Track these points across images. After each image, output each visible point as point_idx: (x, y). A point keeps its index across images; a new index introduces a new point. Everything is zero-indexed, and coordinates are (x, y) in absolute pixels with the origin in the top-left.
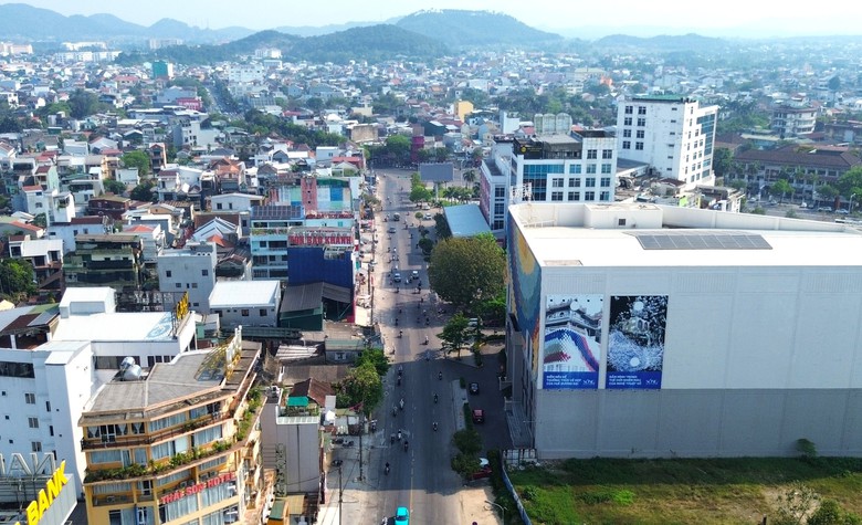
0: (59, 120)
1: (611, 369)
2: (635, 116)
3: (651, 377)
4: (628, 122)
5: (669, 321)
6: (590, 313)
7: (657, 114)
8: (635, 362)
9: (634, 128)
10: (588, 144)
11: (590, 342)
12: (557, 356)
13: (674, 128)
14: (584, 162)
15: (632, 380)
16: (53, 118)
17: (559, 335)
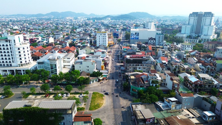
3: (138, 38)
7: (149, 23)
9: (147, 25)
12: (132, 37)
13: (151, 25)
14: (140, 27)
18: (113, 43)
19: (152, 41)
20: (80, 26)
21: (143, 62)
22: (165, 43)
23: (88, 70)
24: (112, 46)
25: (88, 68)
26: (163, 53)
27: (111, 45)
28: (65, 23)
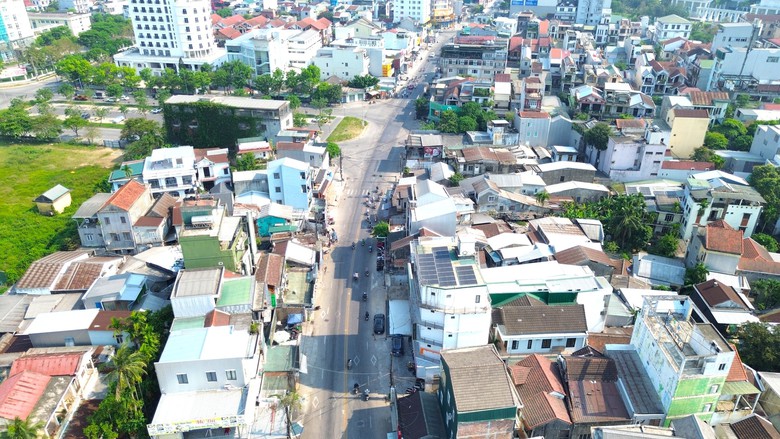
18: (451, 15)
19: (566, 9)
21: (484, 55)
22: (608, 18)
23: (347, 74)
24: (446, 23)
25: (346, 70)
26: (571, 42)
27: (443, 20)
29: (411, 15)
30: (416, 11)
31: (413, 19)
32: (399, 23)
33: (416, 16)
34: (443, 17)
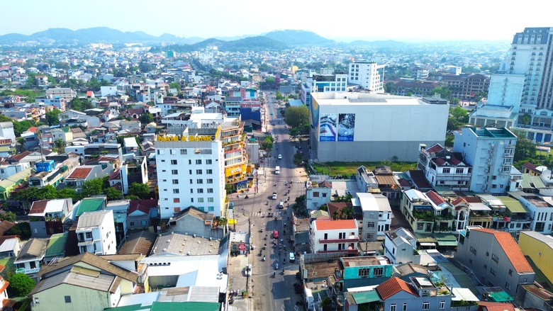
0: (137, 73)
1: (339, 135)
2: (355, 68)
3: (351, 137)
4: (353, 70)
5: (356, 121)
6: (333, 119)
7: (362, 67)
8: (346, 133)
9: (355, 72)
10: (338, 76)
11: (333, 127)
12: (324, 131)
13: (369, 72)
14: (336, 82)
15: (345, 138)
16: (135, 72)
17: (324, 125)
19: (453, 170)
20: (119, 74)
24: (244, 183)
27: (238, 180)
28: (75, 63)
29: (196, 204)
30: (205, 195)
31: (201, 210)
32: (174, 223)
33: (206, 205)
34: (238, 175)
